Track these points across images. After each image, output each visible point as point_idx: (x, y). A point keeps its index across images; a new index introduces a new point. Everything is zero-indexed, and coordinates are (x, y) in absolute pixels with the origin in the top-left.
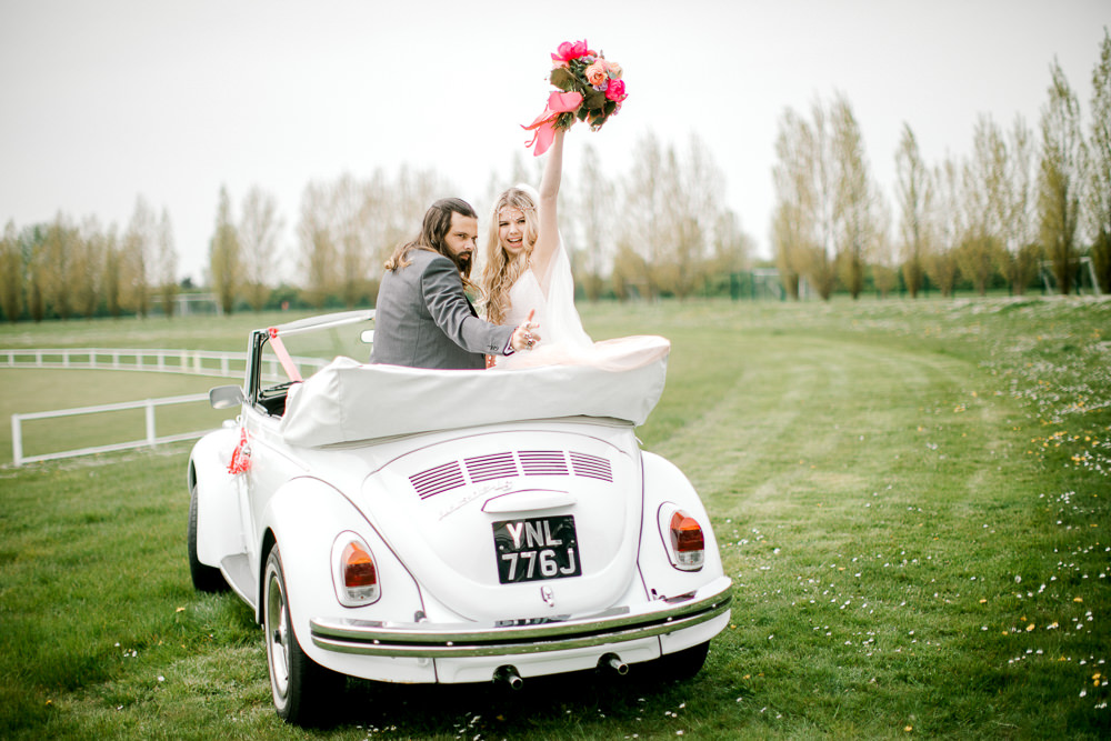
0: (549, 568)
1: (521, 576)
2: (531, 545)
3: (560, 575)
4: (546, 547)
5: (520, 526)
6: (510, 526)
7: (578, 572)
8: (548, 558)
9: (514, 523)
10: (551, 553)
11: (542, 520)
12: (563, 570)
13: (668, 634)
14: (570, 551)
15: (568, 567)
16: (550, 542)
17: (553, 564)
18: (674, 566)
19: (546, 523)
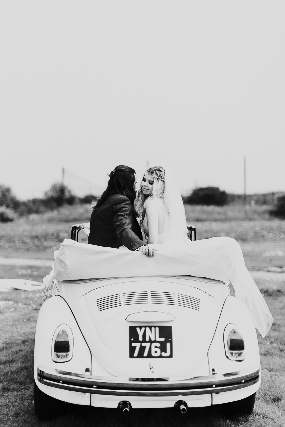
0: (156, 352)
1: (141, 355)
2: (147, 339)
3: (161, 356)
4: (155, 341)
5: (143, 329)
6: (138, 329)
7: (171, 356)
8: (156, 347)
9: (140, 327)
10: (158, 345)
11: (155, 327)
12: (163, 354)
13: (217, 394)
14: (168, 345)
15: (166, 352)
16: (158, 339)
17: (159, 350)
18: (227, 357)
19: (157, 329)
